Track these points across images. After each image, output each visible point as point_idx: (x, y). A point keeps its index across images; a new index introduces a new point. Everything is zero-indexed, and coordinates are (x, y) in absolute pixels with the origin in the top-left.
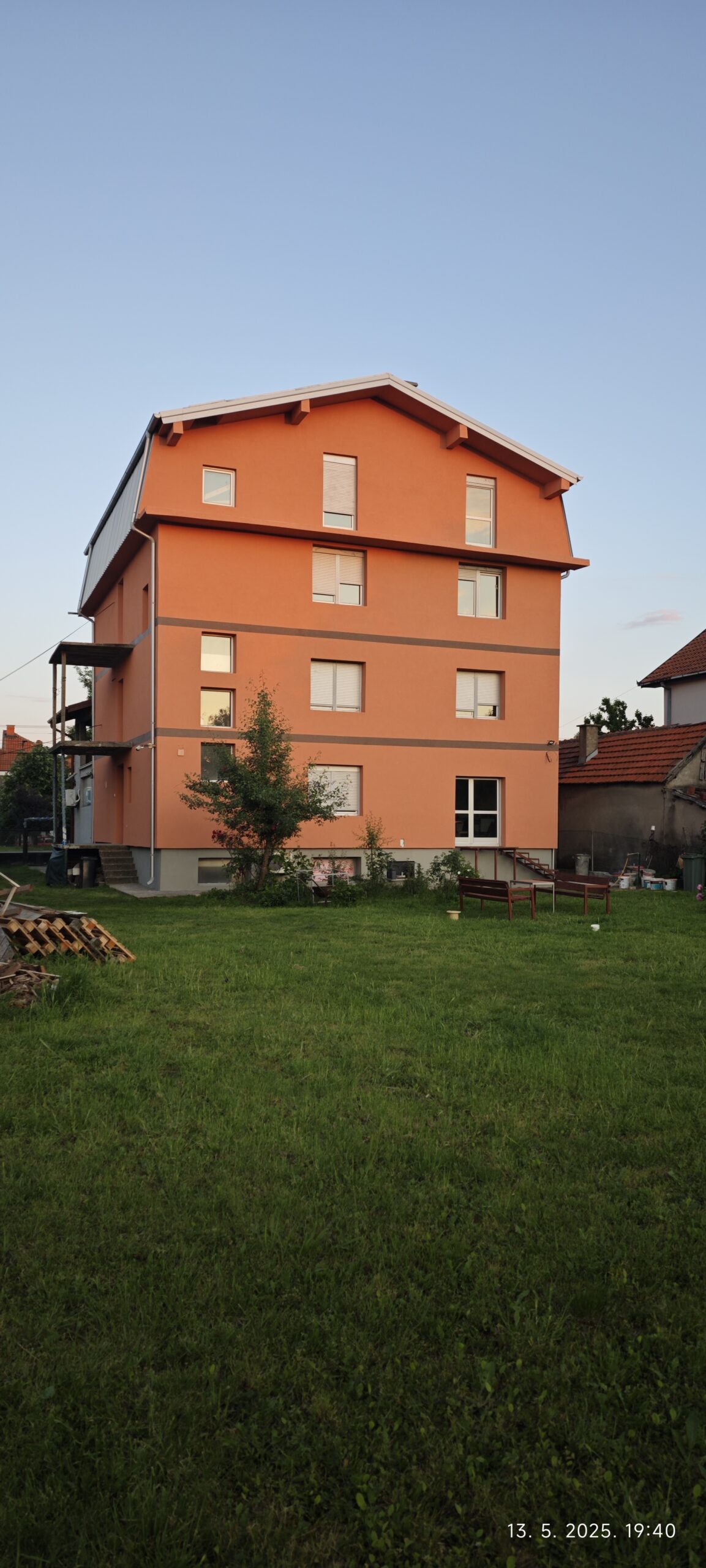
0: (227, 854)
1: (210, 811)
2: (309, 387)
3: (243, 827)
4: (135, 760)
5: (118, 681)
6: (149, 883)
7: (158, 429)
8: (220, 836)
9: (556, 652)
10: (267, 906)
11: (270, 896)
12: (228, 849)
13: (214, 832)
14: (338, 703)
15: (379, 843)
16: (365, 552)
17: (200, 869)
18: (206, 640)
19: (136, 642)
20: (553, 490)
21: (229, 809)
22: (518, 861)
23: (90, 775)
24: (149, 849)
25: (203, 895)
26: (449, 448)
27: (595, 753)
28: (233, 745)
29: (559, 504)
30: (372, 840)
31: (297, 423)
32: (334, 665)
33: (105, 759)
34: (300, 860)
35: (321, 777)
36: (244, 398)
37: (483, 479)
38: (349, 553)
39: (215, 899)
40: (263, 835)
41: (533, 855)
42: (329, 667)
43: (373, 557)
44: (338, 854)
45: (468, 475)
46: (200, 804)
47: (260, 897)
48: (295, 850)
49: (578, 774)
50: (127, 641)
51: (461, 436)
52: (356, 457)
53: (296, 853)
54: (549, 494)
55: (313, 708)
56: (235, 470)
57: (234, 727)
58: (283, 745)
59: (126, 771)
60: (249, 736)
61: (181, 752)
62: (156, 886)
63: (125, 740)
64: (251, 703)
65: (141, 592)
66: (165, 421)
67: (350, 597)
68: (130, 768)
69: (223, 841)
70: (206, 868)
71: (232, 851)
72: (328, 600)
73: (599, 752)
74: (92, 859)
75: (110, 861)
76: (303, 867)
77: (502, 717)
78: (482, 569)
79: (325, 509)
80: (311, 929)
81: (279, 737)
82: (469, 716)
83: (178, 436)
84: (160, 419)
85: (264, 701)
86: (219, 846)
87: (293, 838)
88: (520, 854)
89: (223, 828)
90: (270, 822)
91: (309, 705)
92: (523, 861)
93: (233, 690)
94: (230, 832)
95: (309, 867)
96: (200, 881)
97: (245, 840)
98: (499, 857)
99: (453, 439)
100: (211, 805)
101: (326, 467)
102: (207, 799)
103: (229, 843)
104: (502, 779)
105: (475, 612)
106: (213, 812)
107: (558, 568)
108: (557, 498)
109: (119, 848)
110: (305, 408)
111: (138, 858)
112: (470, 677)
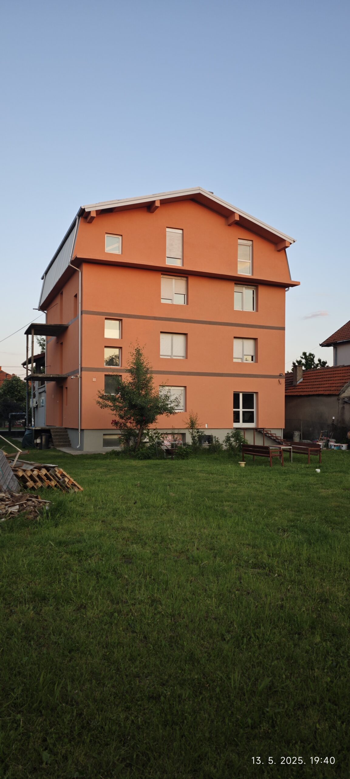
0: (119, 432)
1: (111, 410)
2: (159, 194)
3: (127, 419)
4: (70, 383)
5: (60, 343)
6: (78, 447)
7: (83, 214)
8: (115, 423)
9: (283, 329)
10: (142, 459)
11: (143, 454)
12: (119, 429)
13: (113, 421)
14: (174, 354)
15: (197, 426)
16: (187, 278)
17: (104, 439)
18: (107, 322)
19: (70, 323)
20: (281, 246)
21: (121, 409)
22: (265, 435)
23: (44, 391)
24: (78, 429)
25: (107, 453)
26: (229, 225)
27: (301, 380)
28: (121, 376)
29: (284, 254)
30: (192, 425)
31: (153, 212)
32: (172, 335)
33: (53, 383)
34: (157, 435)
35: (168, 392)
36: (127, 199)
37: (247, 241)
38: (179, 278)
39: (114, 455)
40: (138, 422)
41: (273, 432)
42: (169, 336)
43: (192, 280)
44: (176, 431)
45: (239, 239)
46: (106, 406)
47: (138, 454)
48: (154, 429)
49: (293, 390)
50: (65, 323)
51: (236, 219)
52: (182, 230)
53: (155, 431)
54: (279, 249)
55: (161, 357)
56: (122, 236)
57: (121, 366)
58: (148, 376)
59: (65, 390)
60: (130, 371)
61: (94, 380)
62: (81, 448)
63: (64, 373)
64: (132, 354)
65: (73, 298)
66: (87, 210)
67: (180, 300)
68: (67, 388)
69: (117, 426)
70: (107, 439)
71: (122, 431)
72: (169, 302)
73: (303, 379)
74: (47, 434)
75: (56, 435)
76: (159, 439)
77: (256, 361)
78: (246, 286)
79: (167, 255)
80: (170, 472)
81: (146, 372)
82: (240, 361)
83: (93, 218)
84: (84, 209)
85: (138, 353)
86: (115, 428)
87: (154, 424)
88: (266, 431)
89: (117, 419)
90: (142, 415)
91: (159, 355)
92: (267, 435)
93: (121, 348)
94: (121, 421)
95: (161, 439)
96: (104, 446)
97: (128, 425)
98: (255, 433)
99: (231, 221)
100: (111, 406)
101: (167, 234)
102: (110, 403)
103: (121, 427)
104: (257, 393)
105: (243, 308)
106: (113, 410)
107: (284, 286)
108: (283, 251)
109: (61, 429)
110: (158, 204)
111: (71, 434)
112: (240, 341)
